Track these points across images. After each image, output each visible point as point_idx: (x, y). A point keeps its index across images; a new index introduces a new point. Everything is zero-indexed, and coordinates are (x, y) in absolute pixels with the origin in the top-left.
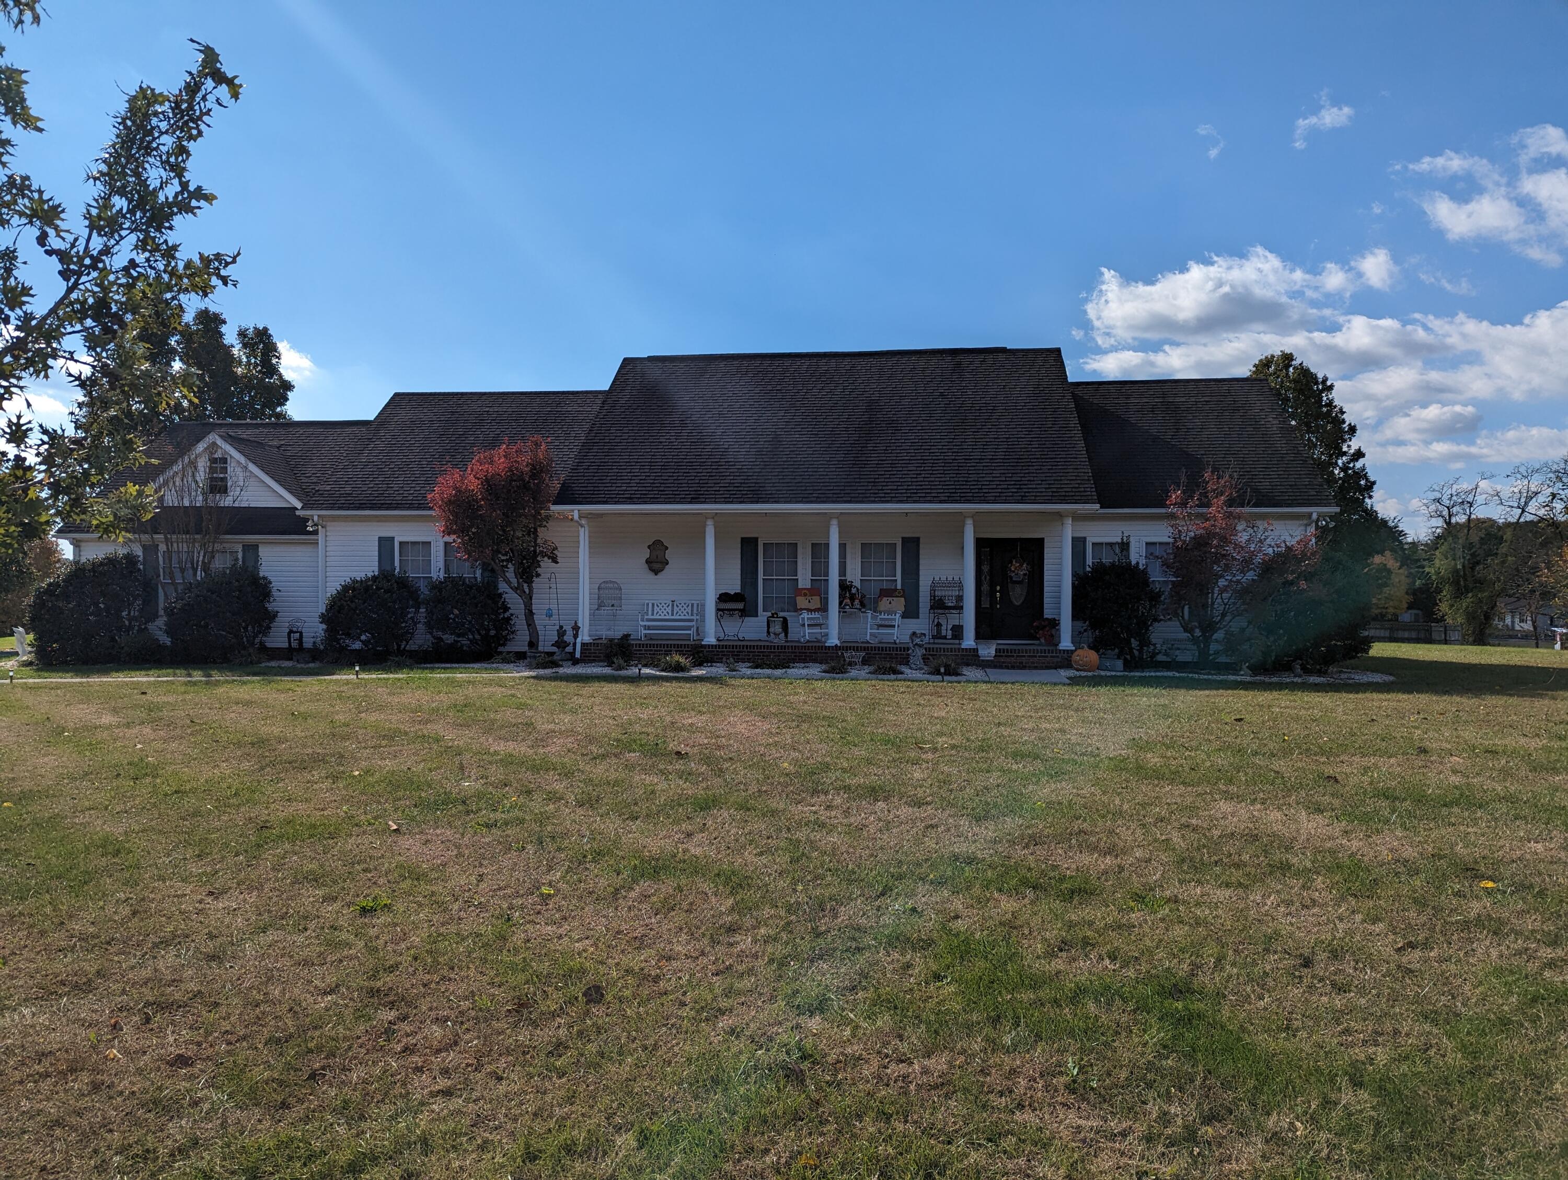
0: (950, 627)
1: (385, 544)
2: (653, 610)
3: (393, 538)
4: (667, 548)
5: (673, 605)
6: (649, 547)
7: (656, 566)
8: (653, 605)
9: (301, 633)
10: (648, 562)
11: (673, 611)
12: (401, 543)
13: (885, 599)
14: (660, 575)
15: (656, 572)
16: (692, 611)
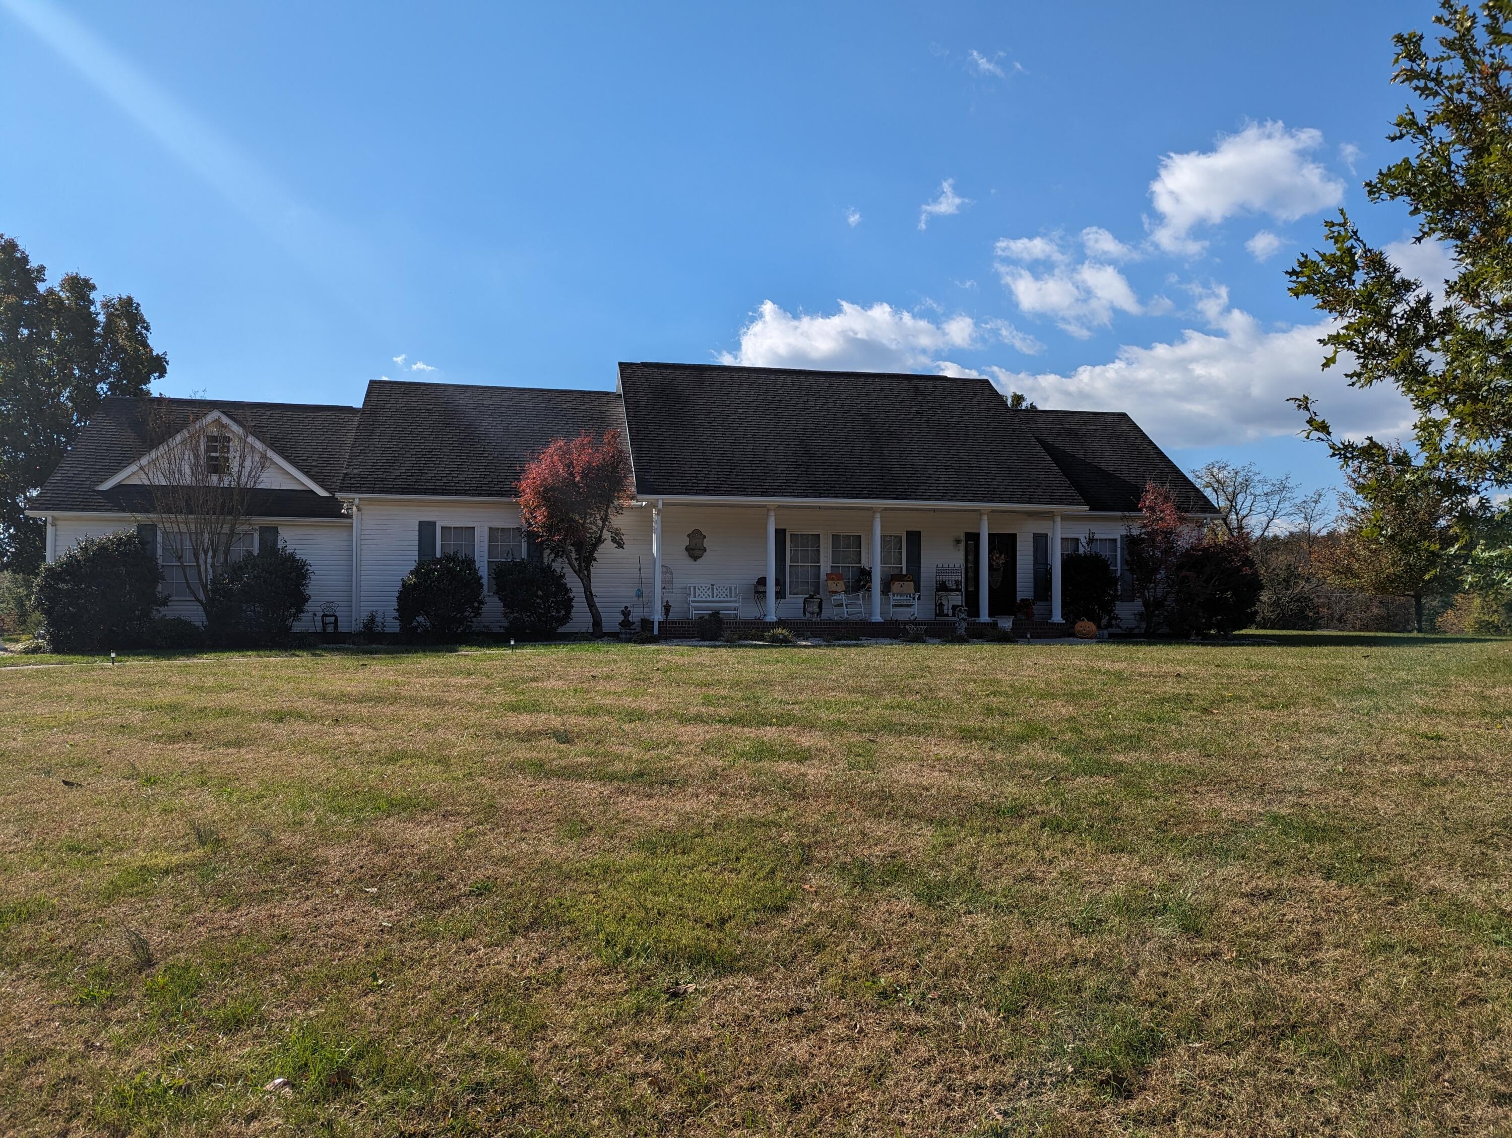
0: (950, 607)
1: (426, 530)
2: (695, 593)
3: (435, 523)
4: (705, 537)
5: (713, 589)
6: (689, 536)
7: (697, 553)
8: (695, 588)
9: (336, 617)
10: (687, 549)
11: (713, 594)
12: (442, 528)
13: (897, 583)
14: (699, 561)
15: (695, 558)
16: (731, 593)
